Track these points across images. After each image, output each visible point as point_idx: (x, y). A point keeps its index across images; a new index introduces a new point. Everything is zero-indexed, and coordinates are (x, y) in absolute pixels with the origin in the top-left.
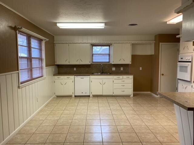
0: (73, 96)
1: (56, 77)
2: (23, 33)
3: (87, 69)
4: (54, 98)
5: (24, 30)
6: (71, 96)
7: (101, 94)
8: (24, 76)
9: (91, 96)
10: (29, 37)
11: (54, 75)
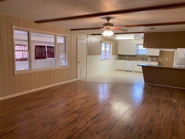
0: (124, 70)
1: (117, 60)
2: (104, 43)
3: (134, 58)
4: (115, 70)
5: (104, 42)
6: (123, 70)
7: (139, 71)
8: (103, 57)
9: (133, 71)
10: (106, 43)
11: (116, 59)
